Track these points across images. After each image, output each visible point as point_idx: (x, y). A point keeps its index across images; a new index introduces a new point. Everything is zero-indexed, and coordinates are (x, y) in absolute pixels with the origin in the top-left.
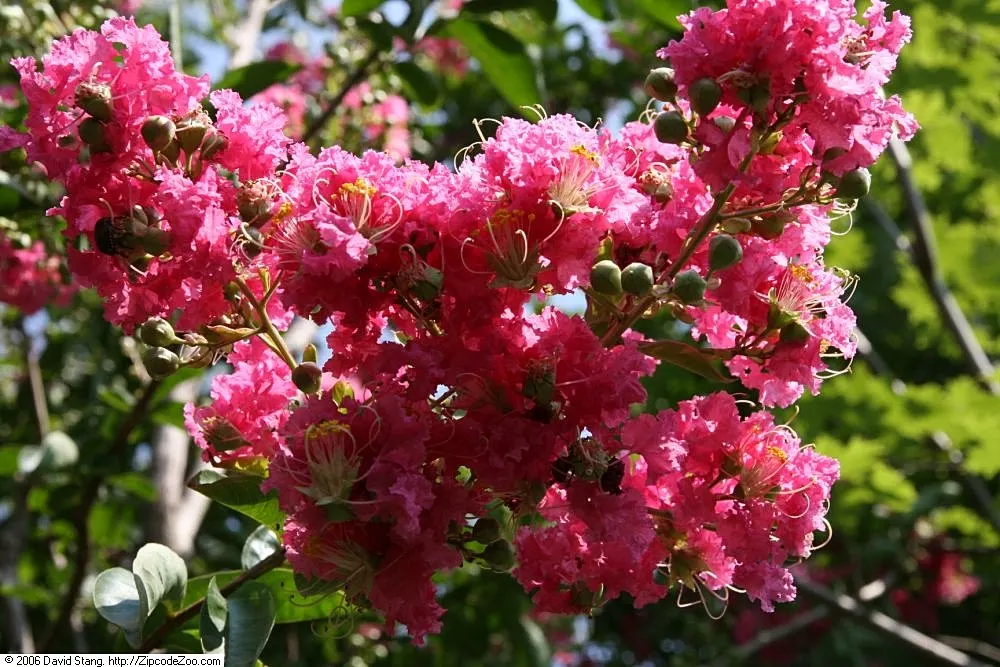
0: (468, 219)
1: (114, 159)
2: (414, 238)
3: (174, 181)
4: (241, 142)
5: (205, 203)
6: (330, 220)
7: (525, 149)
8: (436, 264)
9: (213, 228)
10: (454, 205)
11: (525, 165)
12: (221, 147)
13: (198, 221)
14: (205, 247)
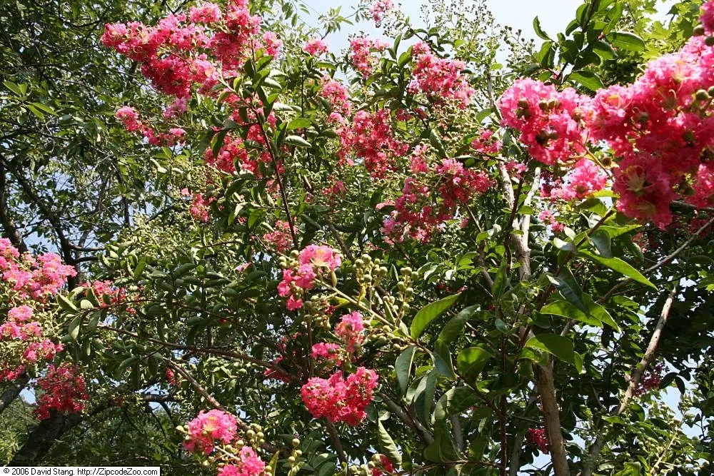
0: (649, 95)
1: (533, 118)
2: (635, 105)
3: (553, 117)
4: (566, 101)
5: (566, 120)
6: (610, 108)
7: (661, 67)
8: (644, 111)
9: (572, 126)
10: (643, 91)
11: (663, 72)
12: (561, 104)
13: (566, 126)
14: (571, 132)
